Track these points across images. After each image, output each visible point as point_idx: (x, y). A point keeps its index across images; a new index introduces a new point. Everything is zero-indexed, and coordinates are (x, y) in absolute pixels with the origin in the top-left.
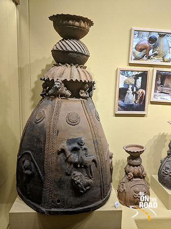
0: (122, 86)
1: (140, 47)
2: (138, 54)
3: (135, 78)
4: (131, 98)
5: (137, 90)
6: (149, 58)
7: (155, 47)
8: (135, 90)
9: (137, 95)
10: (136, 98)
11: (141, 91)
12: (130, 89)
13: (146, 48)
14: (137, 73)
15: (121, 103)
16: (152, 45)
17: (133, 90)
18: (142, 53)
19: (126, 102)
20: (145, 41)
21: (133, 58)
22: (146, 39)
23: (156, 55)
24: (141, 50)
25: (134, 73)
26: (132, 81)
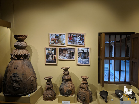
0: (47, 54)
1: (52, 40)
2: (52, 42)
3: (51, 51)
4: (50, 58)
5: (53, 55)
6: (56, 43)
7: (58, 39)
8: (52, 55)
9: (53, 57)
10: (53, 58)
11: (54, 55)
12: (50, 55)
13: (54, 40)
14: (52, 49)
15: (47, 60)
16: (57, 39)
17: (51, 55)
18: (53, 42)
19: (49, 60)
20: (54, 37)
21: (50, 43)
22: (54, 36)
23: (59, 42)
24: (53, 41)
25: (51, 49)
26: (51, 52)
